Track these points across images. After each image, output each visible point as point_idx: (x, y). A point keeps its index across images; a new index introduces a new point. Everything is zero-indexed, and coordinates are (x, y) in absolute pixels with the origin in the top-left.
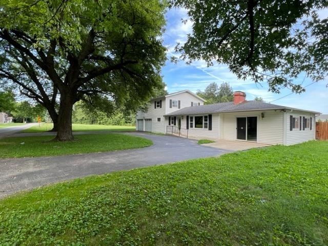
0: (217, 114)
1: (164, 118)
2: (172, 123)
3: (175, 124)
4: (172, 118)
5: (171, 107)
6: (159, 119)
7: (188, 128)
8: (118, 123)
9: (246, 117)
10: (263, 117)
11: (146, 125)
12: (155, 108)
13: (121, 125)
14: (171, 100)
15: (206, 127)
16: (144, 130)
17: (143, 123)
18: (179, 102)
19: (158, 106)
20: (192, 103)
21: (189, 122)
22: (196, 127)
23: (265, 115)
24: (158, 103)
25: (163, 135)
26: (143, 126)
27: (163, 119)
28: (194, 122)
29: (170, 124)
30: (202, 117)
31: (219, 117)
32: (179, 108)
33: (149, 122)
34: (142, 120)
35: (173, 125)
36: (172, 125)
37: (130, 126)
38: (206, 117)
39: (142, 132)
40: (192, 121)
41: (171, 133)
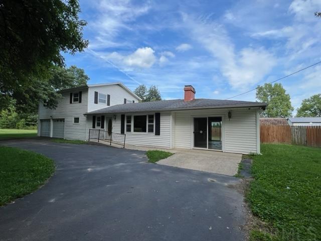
0: (168, 113)
1: (85, 118)
2: (98, 125)
3: (103, 127)
4: (99, 118)
5: (96, 102)
6: (77, 120)
7: (123, 132)
8: (13, 125)
9: (207, 117)
10: (230, 117)
11: (54, 128)
12: (71, 102)
13: (18, 128)
14: (96, 93)
15: (151, 130)
16: (51, 136)
17: (49, 126)
18: (109, 96)
19: (76, 100)
20: (125, 100)
21: (126, 124)
22: (135, 131)
23: (232, 115)
24: (76, 95)
25: (84, 143)
26: (49, 130)
27: (83, 119)
28: (132, 124)
29: (94, 127)
30: (146, 116)
31: (171, 117)
32: (108, 104)
33: (59, 124)
34: (48, 120)
35: (99, 128)
36: (97, 128)
37: (34, 129)
38: (151, 117)
39: (48, 138)
40: (129, 122)
41: (97, 141)
